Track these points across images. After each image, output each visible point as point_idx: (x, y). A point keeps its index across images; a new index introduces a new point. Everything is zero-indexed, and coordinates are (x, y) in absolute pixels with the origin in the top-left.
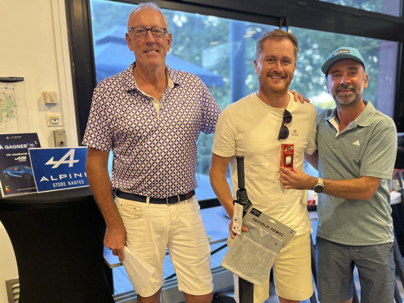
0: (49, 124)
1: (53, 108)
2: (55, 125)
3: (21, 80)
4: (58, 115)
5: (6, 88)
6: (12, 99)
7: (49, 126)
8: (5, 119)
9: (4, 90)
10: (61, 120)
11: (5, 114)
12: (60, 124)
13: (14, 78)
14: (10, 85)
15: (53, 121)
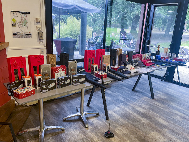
0: (37, 29)
1: (39, 24)
2: (39, 30)
3: (29, 13)
4: (40, 26)
5: (24, 16)
6: (26, 20)
7: (37, 30)
8: (23, 27)
9: (24, 17)
10: (41, 28)
11: (23, 25)
12: (41, 29)
13: (27, 12)
14: (26, 15)
15: (39, 28)
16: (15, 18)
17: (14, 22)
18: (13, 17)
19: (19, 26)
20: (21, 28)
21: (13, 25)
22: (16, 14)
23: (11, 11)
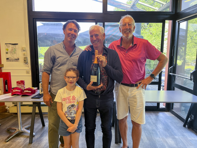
0: (23, 55)
1: (25, 51)
2: (25, 56)
3: (17, 44)
4: (26, 53)
6: (15, 49)
8: (13, 54)
9: (14, 47)
11: (13, 53)
14: (15, 46)
16: (8, 48)
17: (7, 51)
18: (6, 48)
19: (11, 53)
20: (12, 55)
21: (6, 53)
22: (9, 45)
23: (6, 44)
